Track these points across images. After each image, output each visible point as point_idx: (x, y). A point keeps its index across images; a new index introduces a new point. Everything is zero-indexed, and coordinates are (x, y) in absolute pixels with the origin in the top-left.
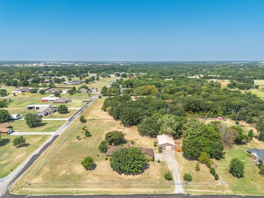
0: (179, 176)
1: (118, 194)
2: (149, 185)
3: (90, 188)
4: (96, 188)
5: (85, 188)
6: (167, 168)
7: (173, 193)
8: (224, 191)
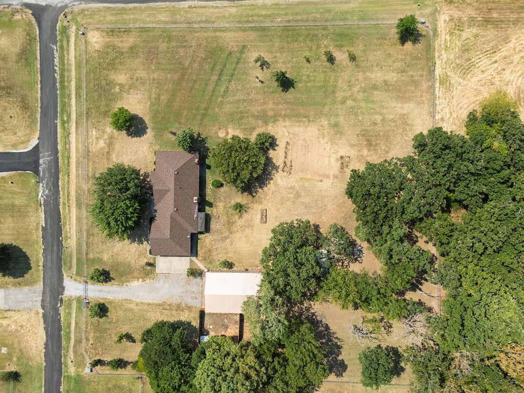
0: (110, 297)
1: (60, 189)
2: (85, 239)
3: (77, 140)
4: (77, 149)
5: (77, 131)
6: (134, 278)
7: (65, 277)
8: (72, 361)
